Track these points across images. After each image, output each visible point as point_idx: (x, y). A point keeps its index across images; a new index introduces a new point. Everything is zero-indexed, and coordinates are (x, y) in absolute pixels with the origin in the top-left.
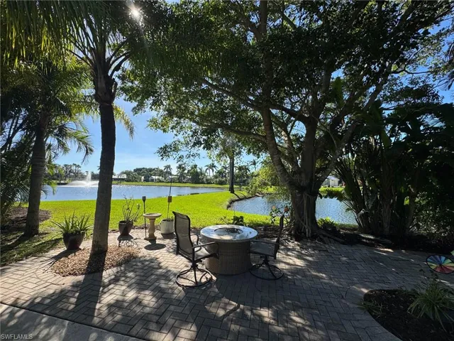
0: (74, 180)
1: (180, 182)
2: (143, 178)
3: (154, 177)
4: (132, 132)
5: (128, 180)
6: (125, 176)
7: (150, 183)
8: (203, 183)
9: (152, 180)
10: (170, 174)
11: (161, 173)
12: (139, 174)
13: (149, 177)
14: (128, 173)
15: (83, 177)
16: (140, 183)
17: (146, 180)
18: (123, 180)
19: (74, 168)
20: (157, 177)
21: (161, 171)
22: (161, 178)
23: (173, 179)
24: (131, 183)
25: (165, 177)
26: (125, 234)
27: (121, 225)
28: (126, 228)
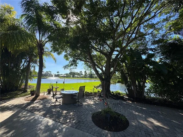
0: (50, 77)
1: (85, 78)
2: (72, 76)
4: (56, 61)
6: (66, 75)
8: (94, 78)
9: (75, 77)
10: (82, 74)
11: (78, 74)
12: (71, 75)
13: (74, 76)
14: (67, 74)
15: (52, 76)
16: (71, 78)
17: (73, 77)
18: (65, 77)
19: (49, 72)
20: (77, 76)
21: (78, 73)
23: (83, 76)
24: (68, 78)
25: (80, 76)
26: (49, 93)
27: (48, 90)
28: (50, 91)
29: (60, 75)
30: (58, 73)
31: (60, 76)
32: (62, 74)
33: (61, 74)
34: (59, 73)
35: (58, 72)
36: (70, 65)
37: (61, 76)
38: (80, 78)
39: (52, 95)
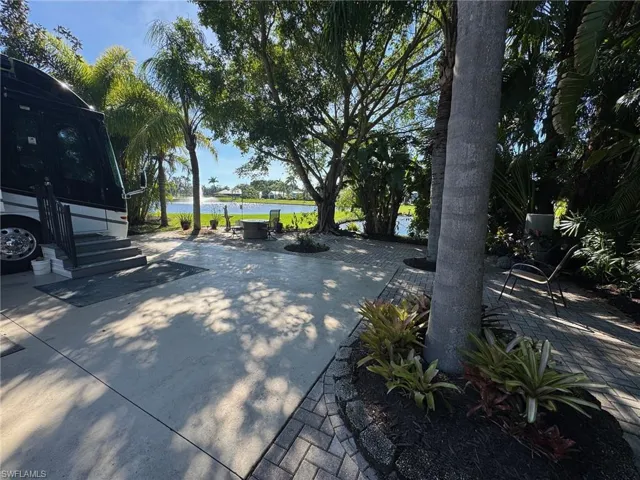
1: (304, 199)
2: (261, 193)
3: (274, 192)
4: (216, 157)
5: (244, 197)
6: (240, 192)
7: (270, 200)
9: (272, 197)
11: (282, 187)
12: (256, 188)
13: (268, 192)
14: (243, 188)
16: (258, 200)
17: (265, 197)
18: (238, 195)
20: (277, 193)
21: (283, 184)
22: (282, 193)
23: (298, 195)
24: (247, 200)
25: (288, 192)
26: (214, 227)
27: (211, 222)
28: (214, 224)
29: (221, 190)
30: (212, 184)
31: (222, 192)
32: (226, 188)
33: (223, 187)
34: (216, 184)
35: (213, 181)
36: (252, 166)
37: (226, 192)
38: (290, 202)
39: (220, 230)
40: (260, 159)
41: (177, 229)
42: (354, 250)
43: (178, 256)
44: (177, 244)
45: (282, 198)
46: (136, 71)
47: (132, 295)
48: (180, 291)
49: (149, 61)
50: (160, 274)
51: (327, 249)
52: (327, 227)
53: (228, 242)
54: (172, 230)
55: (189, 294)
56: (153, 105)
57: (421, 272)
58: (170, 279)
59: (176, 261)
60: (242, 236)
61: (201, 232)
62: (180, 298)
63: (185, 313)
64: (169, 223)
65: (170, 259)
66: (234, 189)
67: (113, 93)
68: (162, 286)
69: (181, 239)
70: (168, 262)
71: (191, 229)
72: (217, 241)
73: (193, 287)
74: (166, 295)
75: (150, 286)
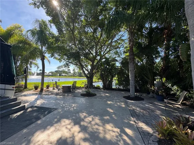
1: (74, 76)
2: (58, 74)
3: (63, 74)
4: (50, 63)
5: (52, 76)
7: (61, 77)
9: (62, 76)
10: (70, 73)
12: (57, 73)
13: (61, 74)
16: (57, 77)
17: (60, 76)
18: (50, 75)
20: (64, 74)
21: (66, 72)
22: (66, 74)
23: (71, 75)
24: (53, 77)
26: (48, 88)
27: (47, 86)
28: (48, 87)
30: (40, 71)
36: (63, 66)
37: (45, 74)
38: (69, 77)
39: (51, 89)
40: (67, 64)
41: (32, 89)
42: (104, 94)
43: (39, 103)
44: (36, 97)
45: (66, 76)
46: (24, 33)
47: (25, 131)
48: (51, 124)
49: (30, 30)
50: (35, 114)
51: (96, 95)
52: (91, 86)
53: (57, 94)
54: (30, 90)
55: (55, 125)
56: (30, 45)
57: (132, 101)
58: (42, 116)
59: (39, 106)
60: (61, 91)
61: (44, 90)
62: (52, 129)
63: (61, 138)
64: (28, 87)
65: (36, 105)
66: (49, 73)
67: (12, 39)
68: (39, 122)
69: (36, 94)
70: (36, 107)
71: (39, 89)
72: (52, 94)
73: (56, 120)
74: (44, 127)
75: (33, 123)
